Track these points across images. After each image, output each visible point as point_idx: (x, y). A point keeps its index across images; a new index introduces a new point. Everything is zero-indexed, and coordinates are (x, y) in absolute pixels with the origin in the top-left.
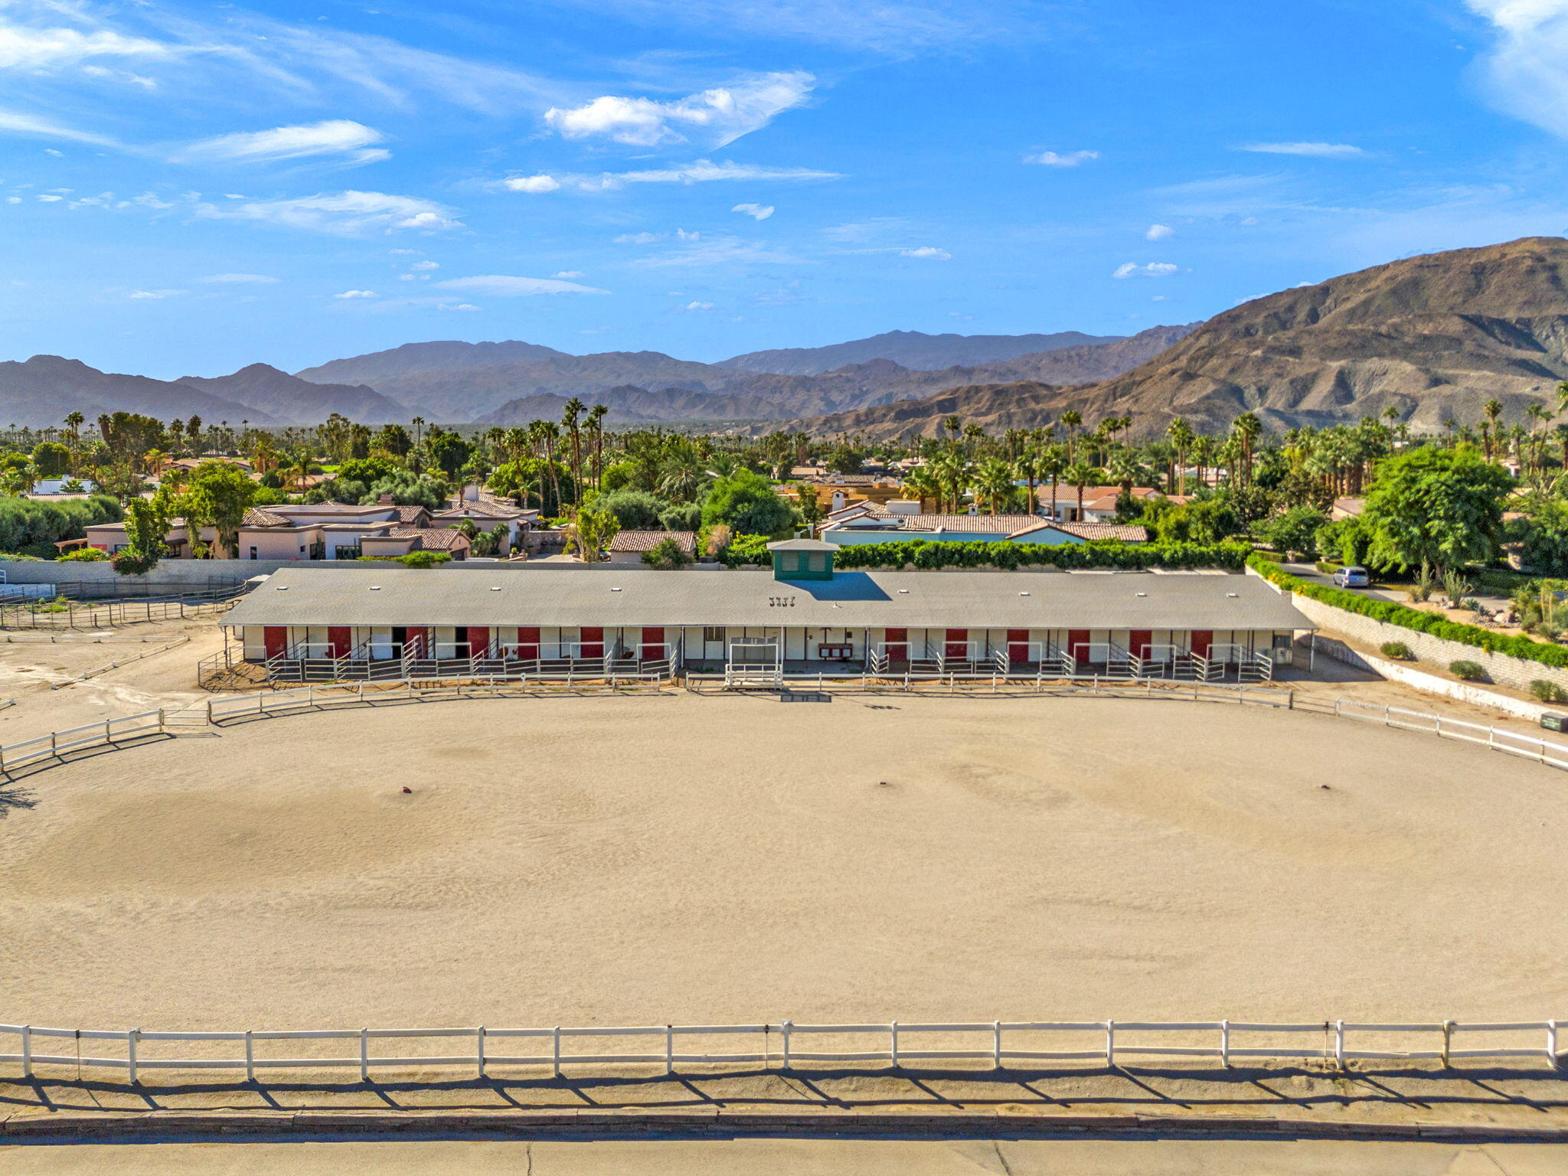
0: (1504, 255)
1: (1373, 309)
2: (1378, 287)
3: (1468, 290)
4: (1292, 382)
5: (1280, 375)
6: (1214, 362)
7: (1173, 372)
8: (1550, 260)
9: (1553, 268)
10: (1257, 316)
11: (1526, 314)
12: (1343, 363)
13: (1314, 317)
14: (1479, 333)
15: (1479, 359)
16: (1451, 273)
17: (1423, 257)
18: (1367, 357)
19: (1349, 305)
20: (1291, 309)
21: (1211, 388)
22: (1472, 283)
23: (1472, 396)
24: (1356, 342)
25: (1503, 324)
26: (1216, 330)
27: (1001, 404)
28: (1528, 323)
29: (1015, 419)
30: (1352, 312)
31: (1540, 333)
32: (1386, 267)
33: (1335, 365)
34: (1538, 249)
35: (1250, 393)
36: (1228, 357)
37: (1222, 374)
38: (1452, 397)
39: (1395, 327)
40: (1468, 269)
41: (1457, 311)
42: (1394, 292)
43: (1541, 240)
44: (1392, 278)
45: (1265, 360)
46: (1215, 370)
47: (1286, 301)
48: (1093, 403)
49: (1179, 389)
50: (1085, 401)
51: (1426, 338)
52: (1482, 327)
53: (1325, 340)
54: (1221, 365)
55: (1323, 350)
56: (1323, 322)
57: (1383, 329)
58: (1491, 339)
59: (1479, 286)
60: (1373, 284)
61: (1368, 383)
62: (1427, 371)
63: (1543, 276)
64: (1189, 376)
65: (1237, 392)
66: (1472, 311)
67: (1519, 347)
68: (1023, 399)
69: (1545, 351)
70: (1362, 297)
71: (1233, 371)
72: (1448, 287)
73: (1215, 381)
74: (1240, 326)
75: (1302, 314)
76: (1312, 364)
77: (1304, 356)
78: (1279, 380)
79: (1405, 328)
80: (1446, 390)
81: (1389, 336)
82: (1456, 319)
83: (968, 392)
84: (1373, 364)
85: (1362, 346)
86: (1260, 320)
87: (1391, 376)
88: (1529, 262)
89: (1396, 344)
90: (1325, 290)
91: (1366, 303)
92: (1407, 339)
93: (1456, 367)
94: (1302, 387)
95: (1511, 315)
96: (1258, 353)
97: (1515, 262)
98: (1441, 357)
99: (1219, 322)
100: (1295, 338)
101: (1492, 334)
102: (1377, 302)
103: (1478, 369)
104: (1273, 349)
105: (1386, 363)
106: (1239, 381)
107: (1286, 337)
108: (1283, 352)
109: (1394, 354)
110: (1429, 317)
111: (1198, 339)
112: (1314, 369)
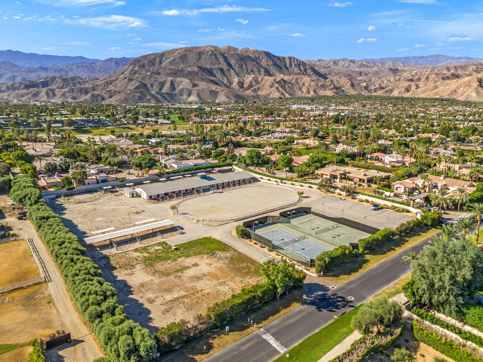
0: (205, 50)
1: (176, 62)
2: (176, 55)
3: (198, 59)
4: (159, 83)
5: (156, 81)
6: (137, 75)
7: (125, 78)
8: (215, 52)
9: (216, 55)
10: (145, 60)
11: (211, 67)
12: (171, 78)
13: (161, 63)
14: (202, 72)
15: (203, 80)
16: (193, 54)
17: (186, 48)
18: (178, 77)
19: (170, 60)
20: (154, 59)
21: (138, 84)
22: (198, 57)
23: (203, 90)
24: (174, 72)
25: (206, 69)
26: (134, 64)
27: (67, 84)
28: (211, 69)
29: (75, 90)
30: (171, 62)
31: (215, 72)
32: (177, 50)
33: (170, 79)
34: (212, 49)
35: (149, 86)
36: (140, 74)
37: (140, 79)
38: (198, 90)
39: (182, 68)
40: (197, 53)
41: (196, 65)
42: (181, 57)
43: (212, 46)
44: (179, 53)
45: (151, 76)
46: (137, 78)
47: (153, 57)
48: (101, 86)
49: (128, 83)
50: (98, 85)
51: (190, 72)
52: (202, 70)
53: (166, 71)
54: (139, 77)
55: (166, 74)
56: (163, 64)
57: (180, 69)
58: (205, 74)
59: (200, 58)
60: (175, 54)
61: (178, 84)
62: (192, 82)
63: (214, 57)
64: (131, 80)
65: (145, 85)
66: (199, 65)
67: (210, 76)
68: (75, 83)
69: (216, 77)
70: (173, 58)
71: (143, 79)
72: (193, 57)
73: (139, 82)
74: (141, 63)
75: (158, 61)
76: (163, 78)
77: (161, 75)
78: (156, 82)
79: (185, 69)
80: (197, 88)
81: (181, 71)
82: (196, 67)
83: (51, 79)
84: (179, 79)
85: (176, 73)
86: (146, 62)
87: (184, 83)
88: (210, 52)
89: (183, 73)
90: (162, 55)
91: (174, 60)
92: (185, 72)
93: (198, 81)
94: (162, 85)
95: (208, 67)
96: (149, 73)
97: (208, 52)
98: (195, 78)
99: (135, 61)
100: (158, 70)
101: (204, 72)
102: (177, 60)
103: (203, 82)
104: (153, 73)
105: (182, 79)
106: (146, 82)
107: (156, 68)
108: (155, 74)
109: (183, 76)
110: (190, 66)
111: (129, 66)
112: (164, 80)
